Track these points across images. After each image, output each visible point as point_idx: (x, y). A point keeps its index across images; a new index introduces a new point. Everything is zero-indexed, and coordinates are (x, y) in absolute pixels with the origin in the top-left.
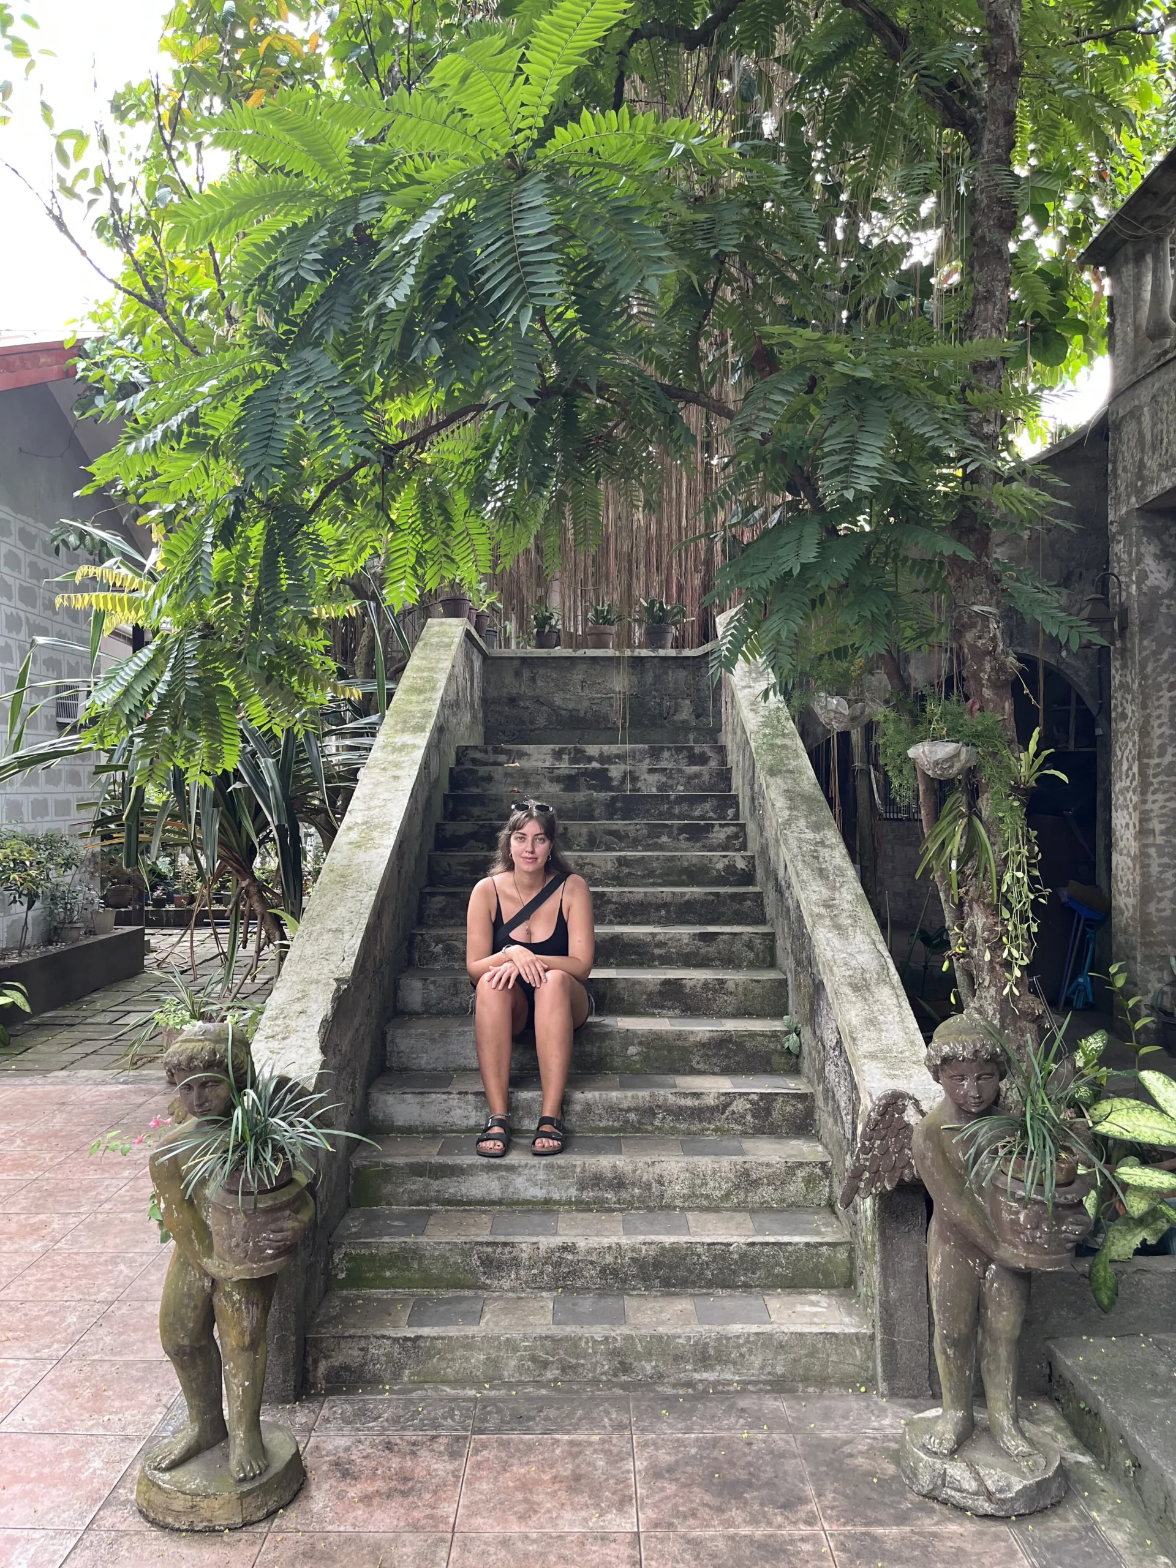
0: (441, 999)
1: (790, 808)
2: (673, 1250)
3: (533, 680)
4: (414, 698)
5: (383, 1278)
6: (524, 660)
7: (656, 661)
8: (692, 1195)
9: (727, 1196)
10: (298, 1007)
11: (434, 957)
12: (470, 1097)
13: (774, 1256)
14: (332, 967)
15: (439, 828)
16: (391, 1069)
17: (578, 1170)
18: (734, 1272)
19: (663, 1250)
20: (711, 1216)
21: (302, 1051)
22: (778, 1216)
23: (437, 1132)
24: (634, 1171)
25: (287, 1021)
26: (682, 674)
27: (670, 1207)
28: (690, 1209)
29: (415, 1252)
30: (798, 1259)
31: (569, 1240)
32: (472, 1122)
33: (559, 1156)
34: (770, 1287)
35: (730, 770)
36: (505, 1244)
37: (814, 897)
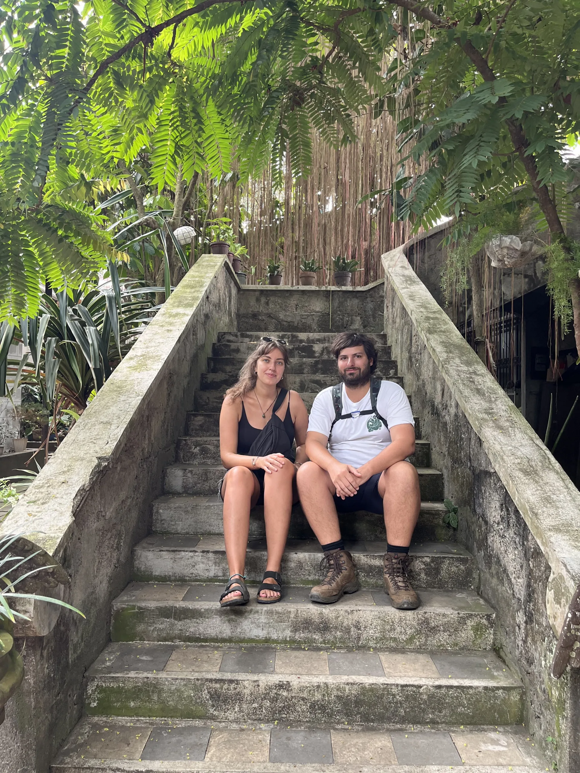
0: (196, 484)
1: (446, 352)
2: (372, 690)
3: (267, 304)
4: (188, 290)
5: (128, 708)
6: (262, 291)
7: (340, 293)
8: (383, 638)
9: (411, 639)
10: (62, 478)
11: (194, 456)
12: (211, 555)
13: (457, 697)
14: (97, 449)
15: (203, 376)
16: (156, 532)
17: (292, 616)
18: (424, 711)
19: (364, 690)
20: (399, 657)
21: (56, 514)
22: (453, 658)
23: (185, 581)
24: (337, 618)
25: (50, 489)
26: (356, 301)
27: (364, 648)
28: (381, 650)
29: (155, 686)
30: (478, 701)
31: (284, 679)
32: (211, 574)
33: (276, 604)
34: (454, 724)
35: (390, 347)
36: (231, 681)
37: (477, 407)
